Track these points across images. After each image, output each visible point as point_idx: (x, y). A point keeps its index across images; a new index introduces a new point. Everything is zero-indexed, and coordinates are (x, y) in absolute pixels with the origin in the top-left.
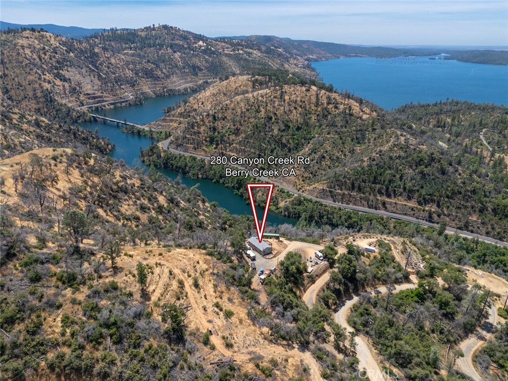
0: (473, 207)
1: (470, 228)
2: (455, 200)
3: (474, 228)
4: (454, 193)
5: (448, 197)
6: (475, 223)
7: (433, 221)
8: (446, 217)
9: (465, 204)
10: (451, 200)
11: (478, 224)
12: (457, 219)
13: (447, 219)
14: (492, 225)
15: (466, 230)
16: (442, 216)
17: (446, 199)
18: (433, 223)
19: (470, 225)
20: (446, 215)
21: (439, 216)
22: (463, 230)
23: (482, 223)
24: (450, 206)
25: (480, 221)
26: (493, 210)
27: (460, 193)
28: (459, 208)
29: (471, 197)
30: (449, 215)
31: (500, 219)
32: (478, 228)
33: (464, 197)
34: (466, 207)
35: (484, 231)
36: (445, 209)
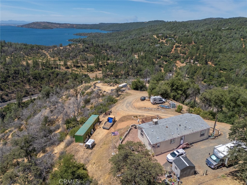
0: (22, 81)
1: (30, 93)
2: (8, 82)
3: (32, 92)
4: (6, 78)
5: (4, 82)
6: (30, 90)
7: (6, 100)
8: (11, 94)
9: (17, 82)
10: (7, 83)
11: (32, 89)
12: (19, 92)
13: (13, 95)
14: (40, 86)
15: (28, 95)
16: (9, 95)
17: (4, 84)
18: (7, 101)
19: (29, 91)
20: (11, 93)
21: (7, 95)
22: (27, 97)
23: (34, 87)
24: (9, 87)
25: (32, 87)
26: (34, 79)
27: (9, 77)
28: (15, 85)
29: (17, 76)
30: (13, 92)
31: (41, 81)
32: (34, 91)
33: (13, 78)
34: (19, 83)
35: (38, 91)
36: (7, 90)
